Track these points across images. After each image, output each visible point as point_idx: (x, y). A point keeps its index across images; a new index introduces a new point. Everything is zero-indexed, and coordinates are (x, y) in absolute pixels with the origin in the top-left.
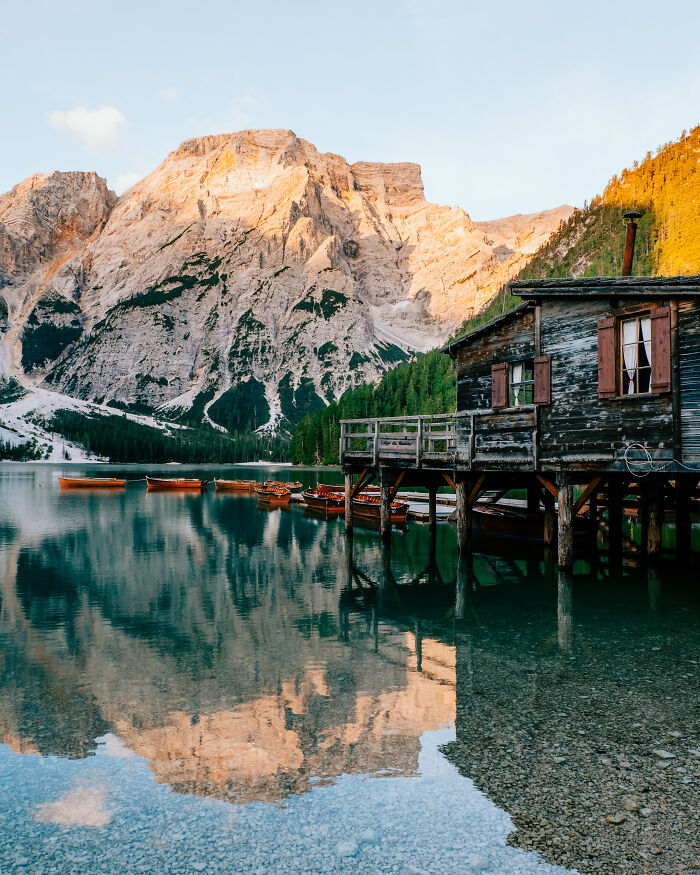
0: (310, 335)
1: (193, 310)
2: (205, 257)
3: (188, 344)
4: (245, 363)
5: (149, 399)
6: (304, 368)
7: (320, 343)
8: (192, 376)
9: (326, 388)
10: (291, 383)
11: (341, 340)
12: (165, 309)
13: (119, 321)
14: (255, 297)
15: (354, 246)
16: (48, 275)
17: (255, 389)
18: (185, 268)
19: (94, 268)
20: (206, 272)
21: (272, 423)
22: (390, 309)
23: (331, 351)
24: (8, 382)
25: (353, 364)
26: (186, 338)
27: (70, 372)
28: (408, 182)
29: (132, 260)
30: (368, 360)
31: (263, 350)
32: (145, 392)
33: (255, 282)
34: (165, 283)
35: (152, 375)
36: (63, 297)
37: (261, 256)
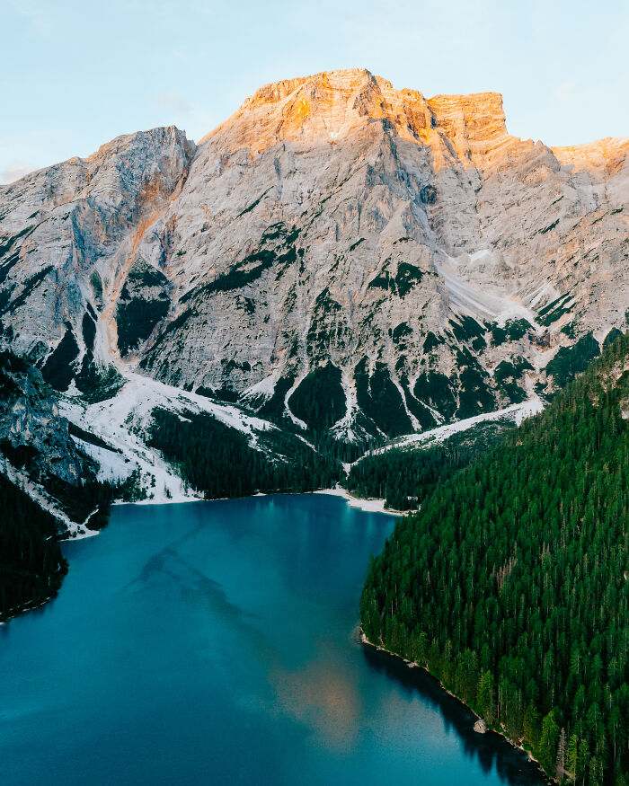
0: (385, 315)
1: (272, 289)
2: (283, 228)
3: (268, 328)
4: (323, 347)
5: (234, 384)
6: (380, 352)
7: (395, 324)
8: (273, 359)
9: (401, 374)
10: (366, 369)
11: (416, 320)
12: (246, 291)
13: (204, 305)
14: (332, 274)
15: (432, 191)
16: (135, 241)
17: (332, 374)
18: (263, 242)
19: (177, 229)
20: (284, 245)
21: (348, 418)
22: (468, 260)
23: (406, 333)
24: (108, 369)
25: (427, 348)
26: (266, 321)
27: (162, 358)
28: (488, 114)
29: (212, 223)
30: (443, 341)
31: (339, 333)
32: (230, 378)
33: (331, 257)
34: (245, 262)
35: (236, 361)
36: (150, 267)
37: (337, 227)
